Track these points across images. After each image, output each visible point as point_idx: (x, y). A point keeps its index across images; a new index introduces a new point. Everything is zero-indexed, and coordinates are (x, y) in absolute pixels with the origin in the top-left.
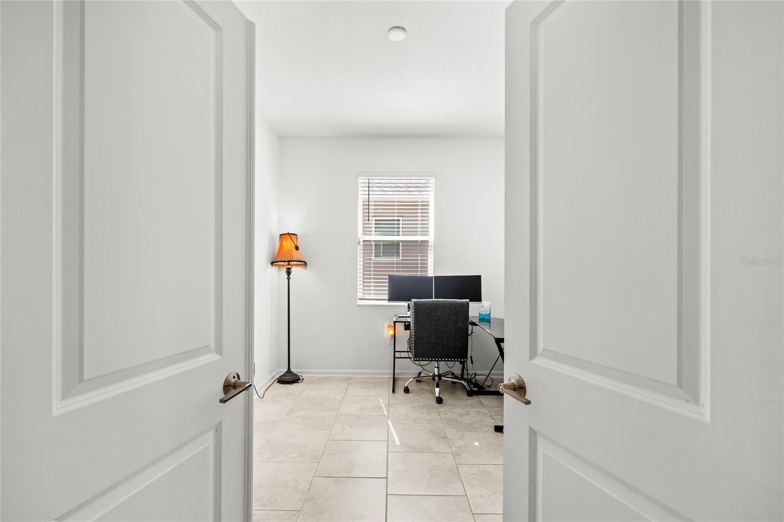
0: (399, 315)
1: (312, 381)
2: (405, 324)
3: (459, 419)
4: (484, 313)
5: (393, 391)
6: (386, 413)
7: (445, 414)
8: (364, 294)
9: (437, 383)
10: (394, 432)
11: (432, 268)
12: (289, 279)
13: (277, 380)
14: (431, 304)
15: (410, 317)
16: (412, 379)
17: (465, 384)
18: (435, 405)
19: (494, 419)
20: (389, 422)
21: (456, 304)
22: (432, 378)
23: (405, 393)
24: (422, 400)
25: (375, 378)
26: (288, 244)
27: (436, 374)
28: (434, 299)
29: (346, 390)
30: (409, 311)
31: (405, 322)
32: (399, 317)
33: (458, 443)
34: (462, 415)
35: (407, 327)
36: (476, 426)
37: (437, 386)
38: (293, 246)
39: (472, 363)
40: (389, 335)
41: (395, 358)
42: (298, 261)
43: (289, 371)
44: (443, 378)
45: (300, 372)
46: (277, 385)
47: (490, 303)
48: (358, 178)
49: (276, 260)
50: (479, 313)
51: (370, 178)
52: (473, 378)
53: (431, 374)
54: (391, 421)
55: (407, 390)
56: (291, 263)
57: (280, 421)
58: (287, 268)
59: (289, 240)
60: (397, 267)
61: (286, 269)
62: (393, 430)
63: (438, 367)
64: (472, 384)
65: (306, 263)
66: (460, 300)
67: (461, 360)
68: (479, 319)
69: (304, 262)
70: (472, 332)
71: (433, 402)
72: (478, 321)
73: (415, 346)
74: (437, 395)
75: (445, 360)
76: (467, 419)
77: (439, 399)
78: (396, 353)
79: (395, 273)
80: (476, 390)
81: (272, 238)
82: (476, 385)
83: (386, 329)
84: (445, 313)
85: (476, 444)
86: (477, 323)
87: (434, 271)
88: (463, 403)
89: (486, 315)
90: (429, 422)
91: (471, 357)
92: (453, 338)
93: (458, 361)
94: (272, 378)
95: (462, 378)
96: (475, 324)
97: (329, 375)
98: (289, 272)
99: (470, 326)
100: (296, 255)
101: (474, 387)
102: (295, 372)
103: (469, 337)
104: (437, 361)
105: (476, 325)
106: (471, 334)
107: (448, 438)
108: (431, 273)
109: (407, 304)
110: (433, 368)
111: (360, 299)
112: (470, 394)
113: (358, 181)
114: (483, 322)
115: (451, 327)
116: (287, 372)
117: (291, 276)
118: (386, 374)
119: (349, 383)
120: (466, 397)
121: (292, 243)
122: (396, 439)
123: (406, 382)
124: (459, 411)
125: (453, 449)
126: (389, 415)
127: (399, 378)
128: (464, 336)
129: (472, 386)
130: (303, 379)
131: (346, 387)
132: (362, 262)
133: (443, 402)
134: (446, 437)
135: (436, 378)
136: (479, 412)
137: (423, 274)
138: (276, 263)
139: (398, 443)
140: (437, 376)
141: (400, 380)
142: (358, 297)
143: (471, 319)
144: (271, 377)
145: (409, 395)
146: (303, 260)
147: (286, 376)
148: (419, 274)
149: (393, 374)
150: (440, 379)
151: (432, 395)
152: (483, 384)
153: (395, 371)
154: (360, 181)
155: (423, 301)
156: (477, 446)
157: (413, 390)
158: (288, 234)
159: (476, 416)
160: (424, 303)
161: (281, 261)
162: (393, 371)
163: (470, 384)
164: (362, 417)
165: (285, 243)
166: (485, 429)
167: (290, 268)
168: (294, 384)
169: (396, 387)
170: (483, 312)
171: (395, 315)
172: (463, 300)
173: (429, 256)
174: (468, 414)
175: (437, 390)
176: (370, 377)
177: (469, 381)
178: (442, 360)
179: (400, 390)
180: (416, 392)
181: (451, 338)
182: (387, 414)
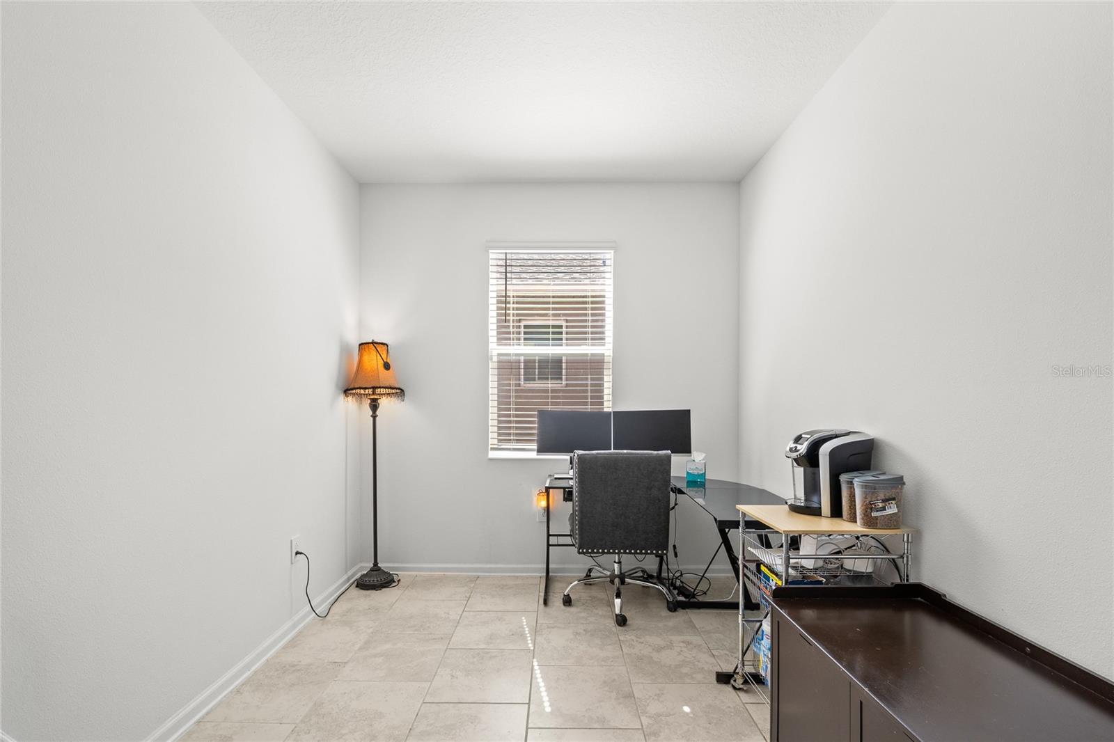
0: (556, 476)
1: (413, 584)
2: (564, 491)
3: (655, 656)
4: (696, 472)
5: (546, 603)
6: (530, 645)
7: (631, 646)
8: (500, 441)
9: (618, 589)
10: (542, 684)
11: (610, 398)
12: (374, 417)
13: (356, 583)
14: (608, 459)
15: (572, 479)
16: (576, 582)
17: (665, 591)
18: (614, 629)
19: (714, 656)
20: (535, 663)
21: (649, 459)
22: (609, 579)
23: (564, 605)
24: (592, 619)
25: (517, 577)
26: (373, 361)
27: (616, 573)
28: (612, 451)
29: (468, 601)
30: (572, 469)
31: (564, 488)
32: (556, 478)
33: (654, 708)
34: (659, 649)
35: (568, 496)
36: (685, 670)
37: (618, 596)
38: (381, 363)
39: (676, 555)
40: (539, 508)
41: (549, 545)
42: (388, 388)
43: (376, 568)
44: (628, 580)
45: (393, 569)
46: (355, 592)
47: (704, 455)
48: (488, 252)
49: (352, 387)
50: (688, 473)
51: (508, 251)
52: (677, 578)
53: (608, 573)
54: (537, 661)
55: (567, 601)
56: (378, 391)
57: (345, 663)
58: (370, 399)
59: (374, 352)
60: (553, 397)
61: (369, 401)
62: (540, 680)
63: (619, 562)
64: (675, 588)
65: (402, 391)
66: (656, 452)
67: (657, 552)
68: (688, 482)
69: (399, 389)
70: (676, 504)
71: (611, 623)
72: (685, 486)
73: (581, 529)
74: (617, 611)
75: (630, 553)
76: (668, 658)
77: (620, 618)
78: (550, 537)
79: (550, 408)
80: (683, 601)
81: (345, 350)
82: (682, 591)
83: (535, 498)
84: (631, 474)
85: (687, 709)
86: (684, 490)
87: (613, 403)
88: (660, 625)
89: (699, 475)
90: (603, 663)
91: (674, 546)
92: (643, 515)
93: (652, 553)
94: (348, 579)
95: (659, 579)
96: (680, 492)
97: (442, 573)
98: (374, 406)
99: (672, 495)
100: (386, 377)
101: (678, 594)
102: (385, 567)
103: (672, 513)
104: (618, 553)
105: (684, 493)
106: (673, 508)
107: (636, 696)
108: (608, 407)
109: (568, 458)
110: (612, 563)
111: (492, 449)
112: (674, 607)
113: (488, 256)
114: (694, 487)
115: (640, 497)
116: (372, 570)
117: (377, 413)
118: (536, 570)
119: (473, 587)
120: (665, 613)
121: (379, 357)
122: (546, 699)
123: (567, 587)
124: (656, 640)
125: (645, 721)
126: (536, 650)
127: (556, 576)
128: (662, 513)
129: (676, 592)
130: (399, 581)
131: (468, 596)
132: (496, 389)
133: (628, 622)
134: (631, 696)
135: (617, 580)
136: (688, 643)
137: (596, 408)
138: (352, 392)
139: (548, 709)
140: (617, 576)
141: (558, 581)
142: (490, 446)
143: (674, 483)
144: (345, 577)
145: (572, 609)
146: (397, 386)
147: (370, 577)
148: (589, 408)
149: (545, 571)
150: (623, 582)
151: (609, 609)
152: (695, 589)
153: (551, 566)
154: (492, 256)
155: (593, 454)
156: (687, 714)
157: (578, 601)
158: (373, 343)
159: (684, 649)
160: (596, 457)
161: (360, 388)
162: (545, 566)
163: (671, 588)
164: (487, 653)
165: (366, 358)
166: (699, 677)
167: (377, 399)
168: (383, 590)
169: (551, 594)
170: (693, 470)
171: (550, 476)
172: (660, 452)
173: (606, 378)
174: (670, 646)
175: (618, 602)
176: (509, 576)
177: (672, 585)
178: (625, 553)
179: (557, 600)
180: (583, 604)
181: (640, 516)
182: (532, 648)
